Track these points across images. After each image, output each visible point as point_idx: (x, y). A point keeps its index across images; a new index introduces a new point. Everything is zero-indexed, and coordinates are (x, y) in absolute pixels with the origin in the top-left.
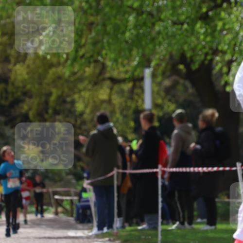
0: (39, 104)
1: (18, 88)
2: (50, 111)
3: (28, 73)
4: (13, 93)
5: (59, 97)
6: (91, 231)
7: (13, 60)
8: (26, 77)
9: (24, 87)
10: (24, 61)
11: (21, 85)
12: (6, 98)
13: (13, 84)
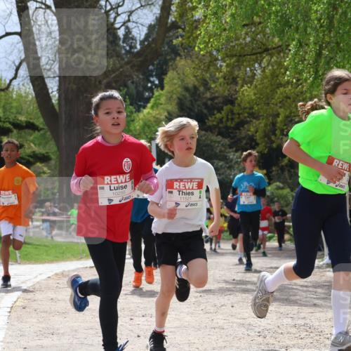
0: (266, 125)
1: (245, 108)
2: (278, 132)
3: (255, 94)
4: (239, 114)
5: (287, 117)
6: (323, 260)
7: (240, 82)
8: (253, 97)
9: (252, 108)
10: (251, 83)
11: (247, 105)
12: (232, 119)
13: (239, 105)
